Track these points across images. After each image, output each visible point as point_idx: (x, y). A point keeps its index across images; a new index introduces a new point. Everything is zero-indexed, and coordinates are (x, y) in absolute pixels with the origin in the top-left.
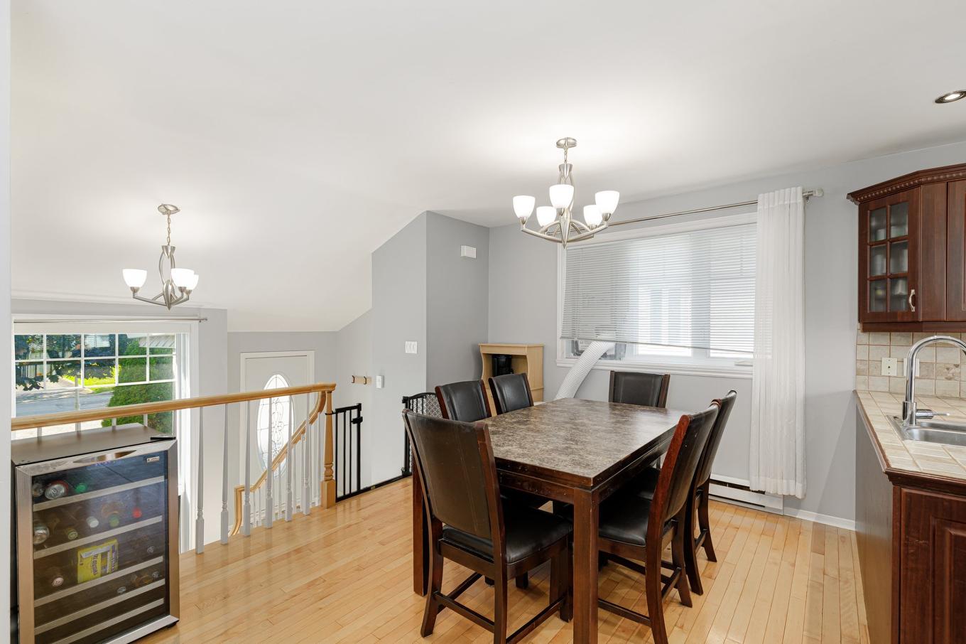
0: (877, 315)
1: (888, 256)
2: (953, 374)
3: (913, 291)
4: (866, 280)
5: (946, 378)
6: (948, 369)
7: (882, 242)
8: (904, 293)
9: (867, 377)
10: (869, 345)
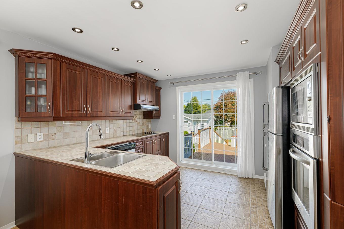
1: (36, 86)
2: (54, 137)
3: (49, 104)
4: (24, 96)
5: (52, 139)
6: (52, 136)
7: (33, 79)
9: (21, 144)
10: (21, 128)
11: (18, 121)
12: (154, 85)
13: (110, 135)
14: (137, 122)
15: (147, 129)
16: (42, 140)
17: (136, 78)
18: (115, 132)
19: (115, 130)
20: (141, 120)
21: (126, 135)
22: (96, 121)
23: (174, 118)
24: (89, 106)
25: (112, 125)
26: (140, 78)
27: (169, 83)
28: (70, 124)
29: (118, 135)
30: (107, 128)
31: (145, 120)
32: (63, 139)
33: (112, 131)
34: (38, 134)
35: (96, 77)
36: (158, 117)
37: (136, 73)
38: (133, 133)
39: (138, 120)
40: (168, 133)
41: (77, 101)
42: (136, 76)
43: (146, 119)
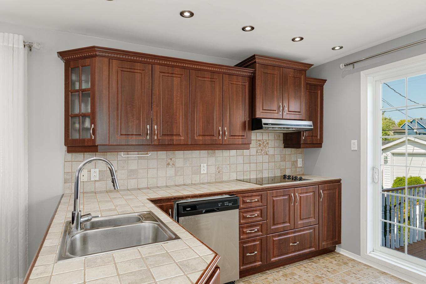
0: (75, 141)
1: (81, 101)
3: (93, 125)
4: (69, 116)
7: (77, 91)
8: (89, 126)
9: (71, 184)
10: (72, 161)
11: (69, 151)
12: (303, 77)
13: (209, 177)
14: (267, 154)
15: (294, 169)
16: (98, 179)
17: (254, 68)
18: (219, 172)
19: (218, 168)
20: (278, 151)
21: (242, 178)
22: (183, 151)
23: (354, 147)
24: (156, 126)
25: (212, 160)
26: (265, 66)
27: (342, 66)
28: (138, 156)
29: (225, 178)
30: (202, 165)
31: (289, 151)
32: (128, 179)
33: (213, 170)
34: (92, 170)
35: (169, 75)
36: (318, 144)
37: (253, 57)
38: (259, 176)
39: (271, 151)
40: (339, 181)
41: (134, 119)
42: (255, 62)
43: (290, 149)
